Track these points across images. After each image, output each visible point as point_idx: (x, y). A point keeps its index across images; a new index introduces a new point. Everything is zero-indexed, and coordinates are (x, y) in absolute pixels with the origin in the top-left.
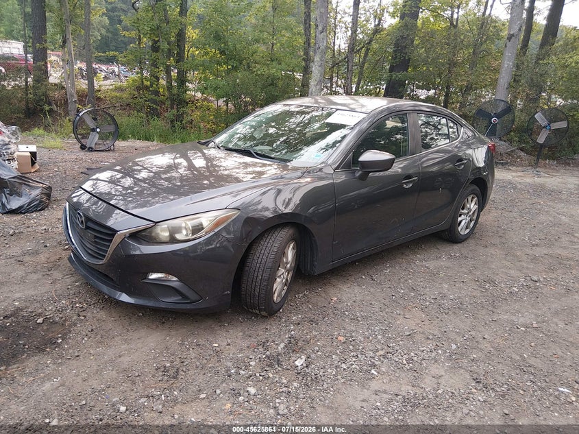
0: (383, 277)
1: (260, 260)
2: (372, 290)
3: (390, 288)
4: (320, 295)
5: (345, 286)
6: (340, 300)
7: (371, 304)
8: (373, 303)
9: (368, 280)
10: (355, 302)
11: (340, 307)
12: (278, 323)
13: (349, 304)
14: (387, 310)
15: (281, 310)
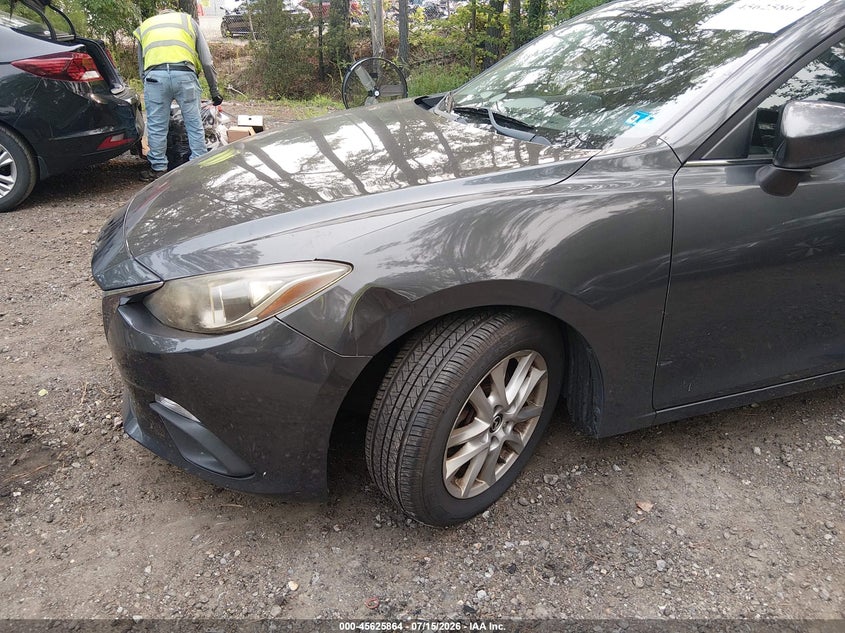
0: (816, 456)
1: (401, 399)
2: (769, 495)
3: (826, 496)
4: (610, 487)
5: (695, 469)
6: (660, 511)
7: (748, 545)
8: (754, 542)
9: (771, 459)
10: (702, 526)
11: (652, 532)
12: (460, 551)
13: (681, 532)
14: (791, 576)
15: (486, 514)
